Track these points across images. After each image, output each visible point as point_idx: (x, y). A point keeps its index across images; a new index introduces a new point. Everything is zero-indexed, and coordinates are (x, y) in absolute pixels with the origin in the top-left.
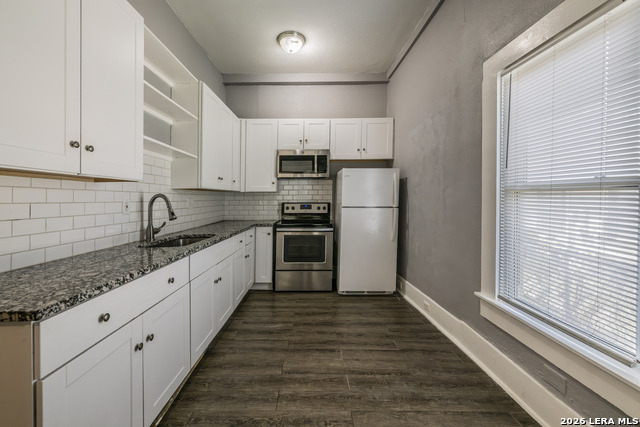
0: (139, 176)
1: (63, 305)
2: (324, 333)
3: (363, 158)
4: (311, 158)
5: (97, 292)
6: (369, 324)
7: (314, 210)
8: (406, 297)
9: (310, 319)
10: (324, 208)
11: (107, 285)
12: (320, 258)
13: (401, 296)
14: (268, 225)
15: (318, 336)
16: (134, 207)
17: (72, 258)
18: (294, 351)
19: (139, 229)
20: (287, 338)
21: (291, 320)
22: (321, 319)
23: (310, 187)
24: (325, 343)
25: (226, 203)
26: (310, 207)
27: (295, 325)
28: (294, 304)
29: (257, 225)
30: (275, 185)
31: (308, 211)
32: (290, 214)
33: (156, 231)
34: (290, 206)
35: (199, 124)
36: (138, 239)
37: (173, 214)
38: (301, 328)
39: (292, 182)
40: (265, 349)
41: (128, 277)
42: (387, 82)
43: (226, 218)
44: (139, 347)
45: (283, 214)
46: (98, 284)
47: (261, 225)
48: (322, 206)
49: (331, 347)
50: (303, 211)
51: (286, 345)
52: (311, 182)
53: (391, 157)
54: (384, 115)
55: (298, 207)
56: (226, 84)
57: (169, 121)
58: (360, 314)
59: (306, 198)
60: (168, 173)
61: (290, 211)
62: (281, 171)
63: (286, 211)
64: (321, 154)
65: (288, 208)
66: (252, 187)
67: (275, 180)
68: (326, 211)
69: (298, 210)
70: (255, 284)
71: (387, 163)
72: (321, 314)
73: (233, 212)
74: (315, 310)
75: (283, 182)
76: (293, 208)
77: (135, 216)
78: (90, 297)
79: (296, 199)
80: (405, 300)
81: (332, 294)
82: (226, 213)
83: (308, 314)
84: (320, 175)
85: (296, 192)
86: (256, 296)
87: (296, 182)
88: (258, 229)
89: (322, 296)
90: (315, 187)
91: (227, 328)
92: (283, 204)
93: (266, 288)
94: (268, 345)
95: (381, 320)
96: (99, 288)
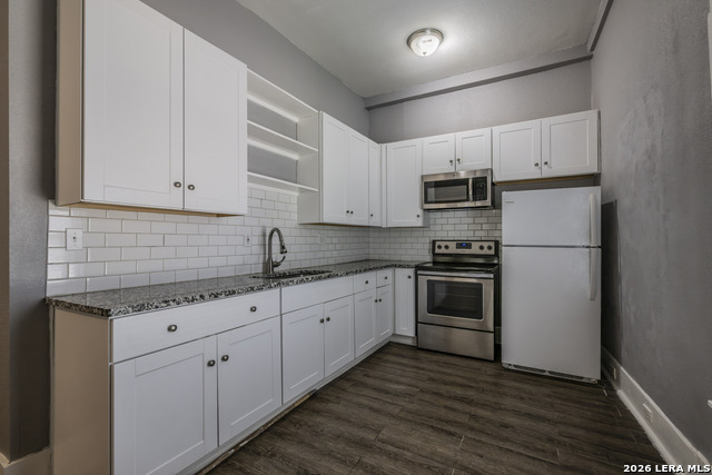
0: (244, 210)
1: (130, 309)
2: (454, 410)
3: (544, 176)
4: (464, 182)
5: (163, 305)
6: (530, 416)
7: (475, 249)
8: (621, 393)
9: (443, 389)
10: (490, 248)
11: (174, 301)
12: (477, 313)
13: (612, 390)
14: (408, 267)
15: (443, 412)
16: (256, 240)
17: (198, 281)
18: (401, 419)
19: (261, 261)
20: (402, 403)
21: (420, 384)
22: (459, 392)
23: (471, 220)
24: (447, 422)
25: (372, 240)
26: (469, 246)
27: (421, 391)
28: (434, 367)
29: (396, 266)
30: (421, 219)
31: (467, 251)
32: (443, 255)
33: (277, 265)
34: (443, 244)
35: (320, 156)
36: (261, 271)
37: (283, 247)
38: (427, 397)
39: (445, 214)
40: (371, 408)
41: (198, 297)
42: (590, 57)
43: (371, 257)
44: (211, 364)
45: (434, 254)
46: (167, 299)
47: (400, 266)
48: (486, 245)
49: (452, 429)
50: (460, 251)
51: (396, 410)
52: (471, 212)
53: (594, 170)
54: (586, 107)
55: (452, 246)
56: (369, 109)
57: (295, 157)
58: (521, 398)
59: (464, 235)
60: (295, 208)
61: (443, 251)
62: (426, 202)
63: (437, 251)
64: (478, 175)
65: (440, 247)
66: (395, 221)
67: (420, 212)
68: (492, 252)
69: (453, 249)
70: (394, 335)
71: (592, 179)
72: (462, 386)
73: (377, 250)
74: (459, 380)
75: (432, 215)
76: (447, 247)
77: (257, 249)
78: (157, 307)
79: (452, 235)
80: (617, 397)
81: (493, 365)
82: (372, 251)
83: (445, 383)
84: (478, 204)
85: (451, 227)
86: (394, 350)
87: (451, 214)
88: (398, 270)
89: (477, 364)
90: (477, 220)
91: (345, 377)
92: (434, 242)
93: (409, 342)
94: (376, 405)
95: (555, 415)
96: (166, 302)
